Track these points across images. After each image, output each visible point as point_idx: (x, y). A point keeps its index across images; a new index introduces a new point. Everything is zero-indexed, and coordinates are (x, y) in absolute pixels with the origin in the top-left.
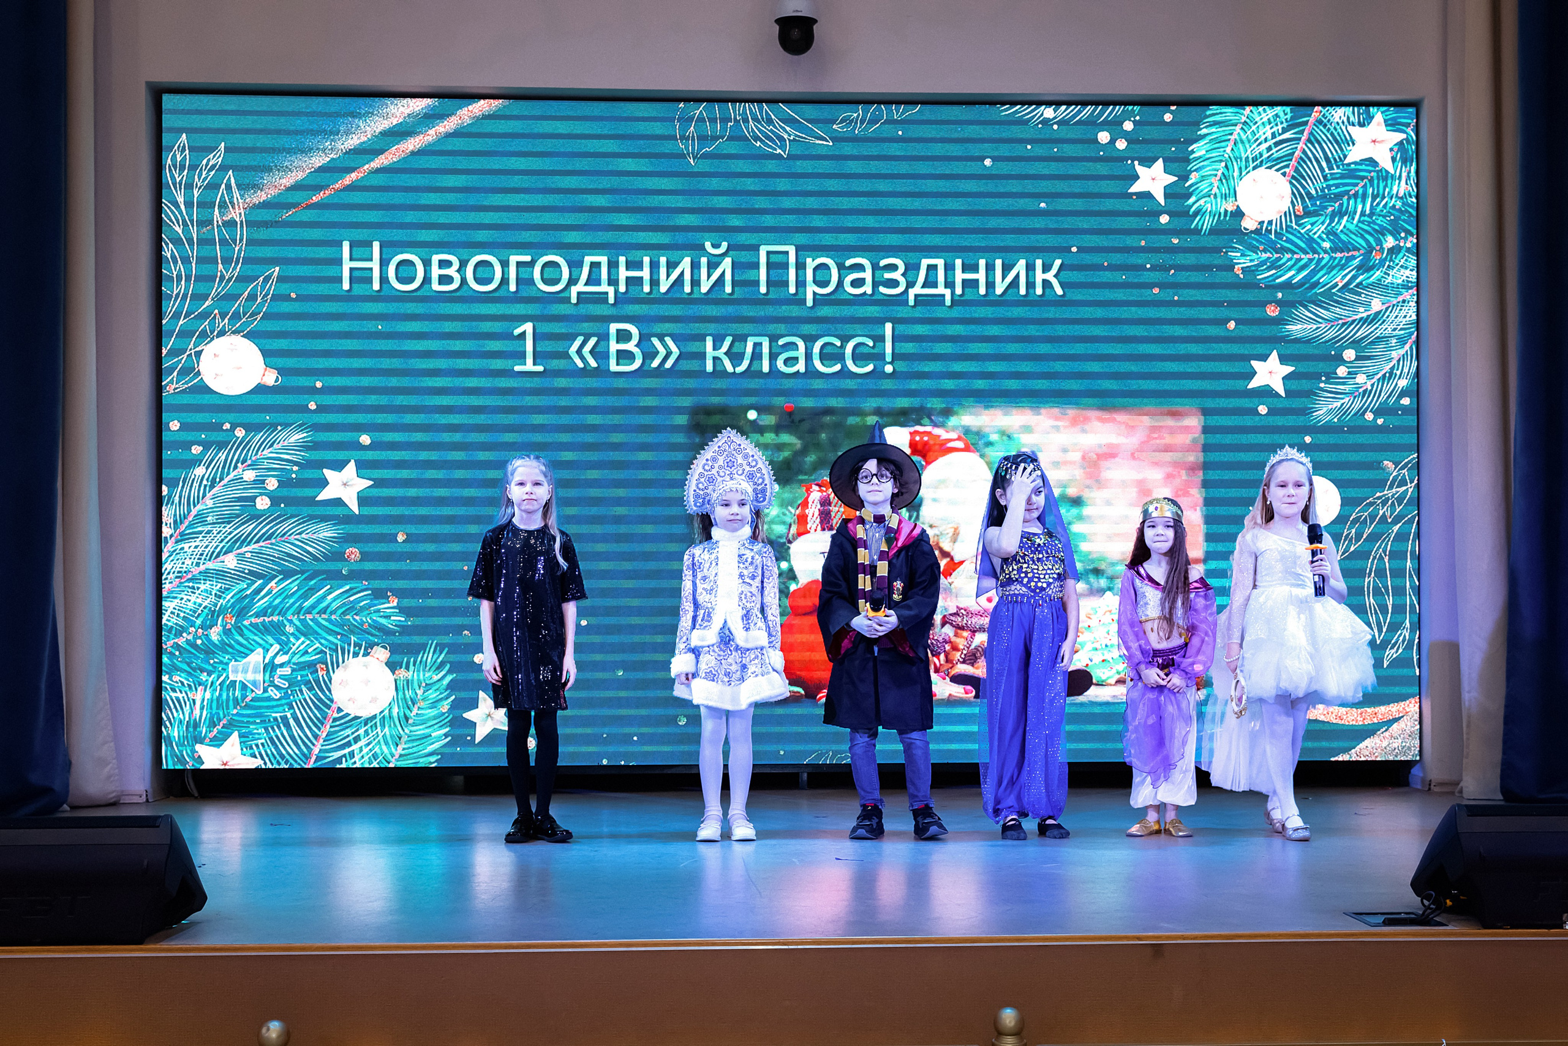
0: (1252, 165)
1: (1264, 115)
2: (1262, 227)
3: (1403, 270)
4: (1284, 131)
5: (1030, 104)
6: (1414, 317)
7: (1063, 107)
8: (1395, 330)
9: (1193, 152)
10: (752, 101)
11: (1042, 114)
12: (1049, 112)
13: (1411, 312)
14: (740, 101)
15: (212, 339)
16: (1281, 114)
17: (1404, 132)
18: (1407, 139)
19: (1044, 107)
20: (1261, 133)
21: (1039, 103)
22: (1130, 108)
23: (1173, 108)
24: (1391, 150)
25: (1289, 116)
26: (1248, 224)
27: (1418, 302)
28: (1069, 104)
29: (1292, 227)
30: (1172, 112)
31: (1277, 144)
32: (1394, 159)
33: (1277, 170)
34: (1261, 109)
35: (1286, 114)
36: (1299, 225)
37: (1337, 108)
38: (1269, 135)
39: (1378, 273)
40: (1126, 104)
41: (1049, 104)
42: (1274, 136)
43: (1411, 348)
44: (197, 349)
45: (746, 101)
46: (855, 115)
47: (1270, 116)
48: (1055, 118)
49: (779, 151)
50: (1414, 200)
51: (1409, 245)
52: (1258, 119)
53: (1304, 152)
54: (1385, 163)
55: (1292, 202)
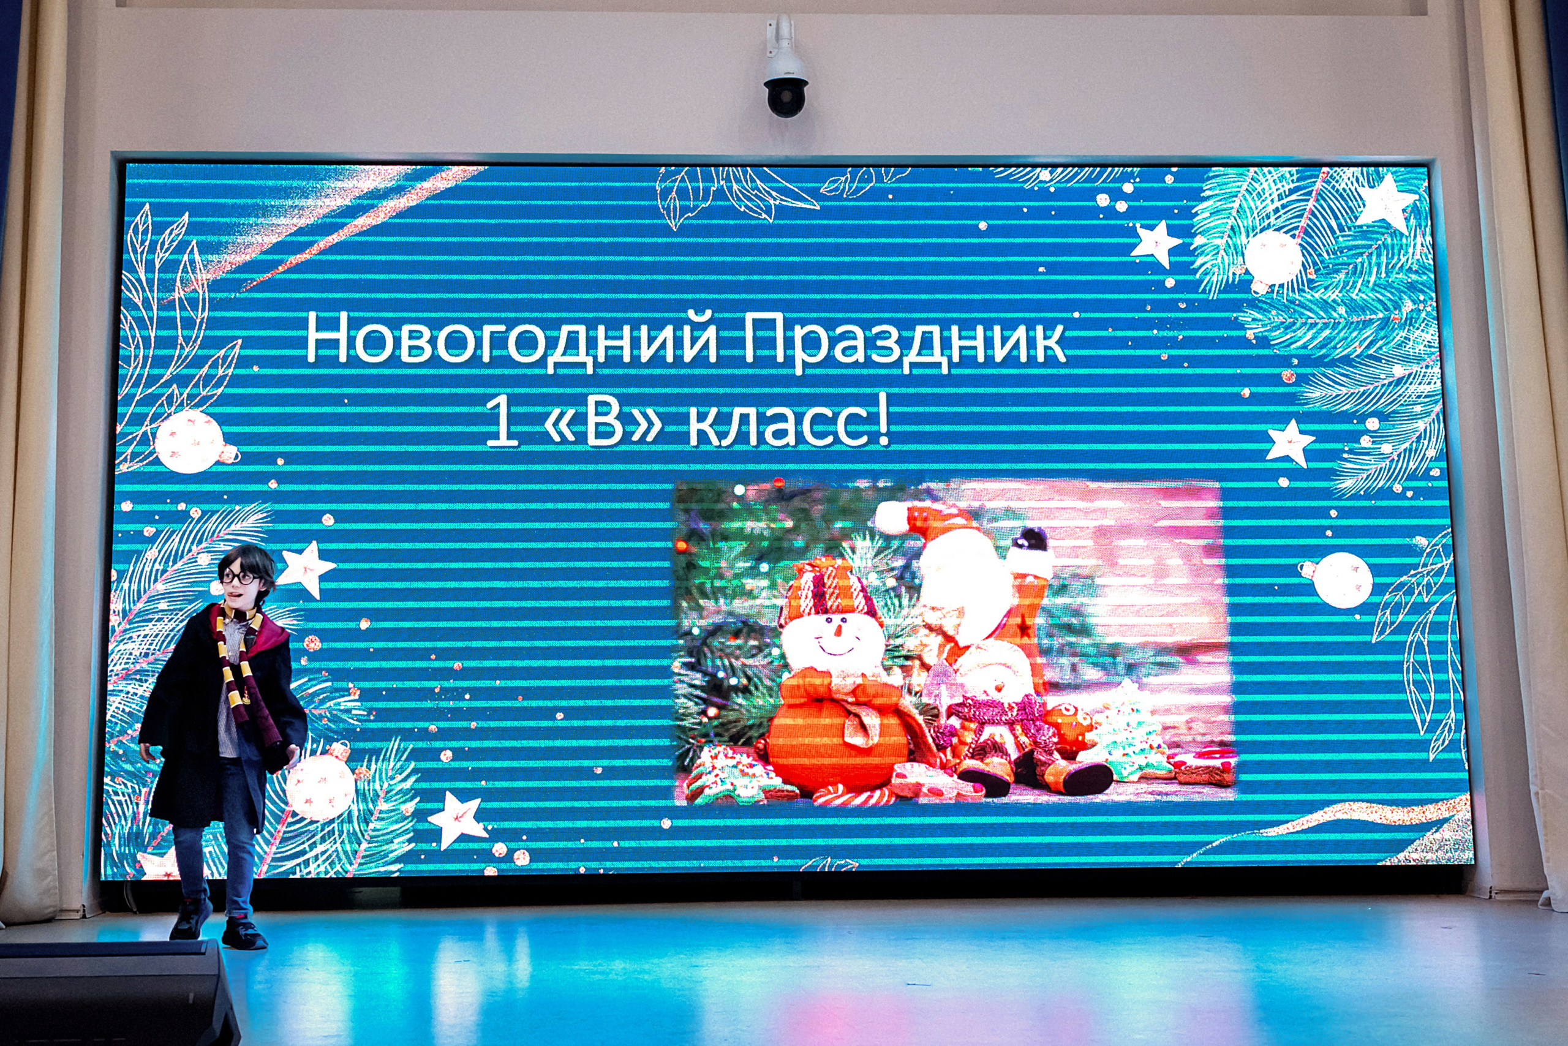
0: (1259, 228)
1: (1269, 176)
2: (1273, 291)
3: (1423, 334)
4: (1292, 192)
5: (1025, 166)
6: (1439, 384)
7: (1060, 170)
8: (1419, 397)
9: (1196, 214)
10: (736, 166)
11: (1038, 177)
12: (1045, 175)
13: (1435, 379)
14: (724, 166)
15: (170, 415)
16: (1288, 175)
17: (1416, 193)
18: (1419, 200)
19: (1039, 169)
20: (1267, 195)
21: (1035, 166)
22: (1129, 169)
23: (1174, 169)
24: (1404, 211)
25: (1295, 178)
26: (1259, 288)
27: (1441, 368)
28: (1065, 166)
29: (1304, 291)
30: (1172, 173)
31: (1283, 206)
32: (1407, 219)
33: (1286, 232)
34: (1266, 169)
35: (1292, 175)
36: (1312, 289)
37: (1345, 169)
38: (1275, 196)
39: (1398, 338)
40: (1124, 166)
41: (1045, 166)
42: (1280, 197)
43: (1438, 415)
44: (153, 426)
45: (729, 166)
46: (843, 179)
47: (1275, 177)
48: (1051, 180)
49: (764, 216)
50: (1431, 262)
51: (1429, 309)
52: (1263, 180)
53: (1313, 214)
54: (1399, 223)
55: (1303, 265)
